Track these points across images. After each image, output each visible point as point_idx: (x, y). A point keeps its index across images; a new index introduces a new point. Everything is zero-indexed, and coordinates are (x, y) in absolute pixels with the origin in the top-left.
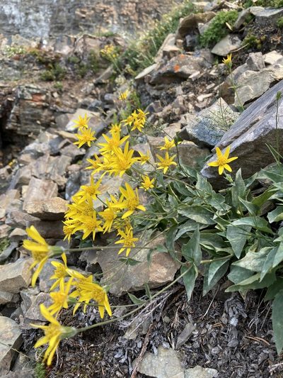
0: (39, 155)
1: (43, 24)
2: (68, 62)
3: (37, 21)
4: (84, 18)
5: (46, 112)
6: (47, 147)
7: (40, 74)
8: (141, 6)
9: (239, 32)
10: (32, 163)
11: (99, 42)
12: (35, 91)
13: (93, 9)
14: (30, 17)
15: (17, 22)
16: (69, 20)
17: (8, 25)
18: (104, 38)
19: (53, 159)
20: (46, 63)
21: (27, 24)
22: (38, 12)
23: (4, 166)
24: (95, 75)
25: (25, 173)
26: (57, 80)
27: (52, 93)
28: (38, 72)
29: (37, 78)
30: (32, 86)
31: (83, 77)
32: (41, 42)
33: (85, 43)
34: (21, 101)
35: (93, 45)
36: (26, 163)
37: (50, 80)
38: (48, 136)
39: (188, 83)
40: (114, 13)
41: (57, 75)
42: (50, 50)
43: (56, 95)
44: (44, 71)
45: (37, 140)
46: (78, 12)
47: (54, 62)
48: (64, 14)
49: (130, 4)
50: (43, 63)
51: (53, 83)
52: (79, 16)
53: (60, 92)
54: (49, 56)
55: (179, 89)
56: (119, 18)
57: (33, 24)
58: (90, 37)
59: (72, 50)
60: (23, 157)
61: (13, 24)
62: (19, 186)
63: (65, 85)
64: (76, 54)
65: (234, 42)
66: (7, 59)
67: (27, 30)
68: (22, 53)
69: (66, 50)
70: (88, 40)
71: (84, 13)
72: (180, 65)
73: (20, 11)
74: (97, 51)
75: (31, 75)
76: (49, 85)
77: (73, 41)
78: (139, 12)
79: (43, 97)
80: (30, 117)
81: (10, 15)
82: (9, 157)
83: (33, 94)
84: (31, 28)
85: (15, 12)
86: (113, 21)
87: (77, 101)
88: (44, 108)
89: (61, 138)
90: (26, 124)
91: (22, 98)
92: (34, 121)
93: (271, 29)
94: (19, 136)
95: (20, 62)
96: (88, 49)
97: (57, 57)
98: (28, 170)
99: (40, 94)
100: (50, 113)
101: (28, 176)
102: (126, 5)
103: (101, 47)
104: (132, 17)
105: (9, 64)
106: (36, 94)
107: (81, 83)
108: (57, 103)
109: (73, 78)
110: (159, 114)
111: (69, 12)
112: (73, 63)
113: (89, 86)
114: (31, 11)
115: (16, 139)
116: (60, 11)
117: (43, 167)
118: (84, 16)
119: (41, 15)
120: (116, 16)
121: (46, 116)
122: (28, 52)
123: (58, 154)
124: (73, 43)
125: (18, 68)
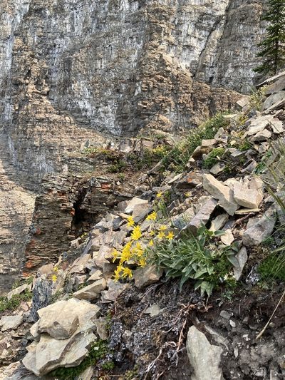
0: (105, 230)
1: (110, 114)
2: (129, 158)
3: (105, 112)
4: (145, 108)
5: (111, 196)
6: (111, 224)
7: (108, 168)
8: (196, 95)
10: (100, 235)
11: (153, 143)
12: (103, 181)
13: (153, 100)
14: (100, 110)
15: (88, 114)
16: (132, 111)
17: (82, 117)
18: (156, 139)
19: (114, 233)
20: (113, 159)
21: (97, 115)
22: (106, 105)
23: (76, 238)
24: (149, 167)
25: (95, 242)
26: (120, 172)
27: (116, 182)
28: (106, 166)
29: (105, 170)
30: (102, 177)
31: (139, 169)
32: (110, 144)
33: (142, 144)
34: (93, 189)
35: (148, 145)
36: (95, 236)
37: (114, 172)
38: (112, 217)
39: (195, 190)
40: (172, 102)
41: (120, 168)
42: (116, 150)
43: (118, 183)
44: (111, 165)
45: (104, 219)
46: (140, 104)
47: (118, 159)
48: (129, 106)
49: (186, 94)
50: (110, 160)
51: (117, 174)
52: (140, 106)
53: (122, 181)
54: (115, 154)
55: (189, 194)
56: (176, 106)
57: (102, 115)
58: (146, 140)
59: (132, 149)
60: (94, 231)
61: (85, 116)
62: (90, 252)
63: (125, 175)
64: (135, 152)
65: (221, 167)
66: (85, 158)
67: (97, 121)
68: (96, 152)
69: (128, 149)
70: (144, 142)
71: (146, 104)
73: (92, 105)
74: (151, 150)
75: (101, 168)
76: (114, 176)
77: (133, 143)
78: (194, 100)
79: (109, 186)
80: (98, 200)
81: (83, 109)
82: (80, 231)
83: (102, 183)
84: (100, 118)
85: (88, 106)
86: (170, 109)
87: (134, 188)
88: (109, 193)
89: (121, 218)
90: (96, 205)
91: (94, 186)
92: (101, 203)
94: (89, 214)
95: (94, 159)
96: (145, 148)
97: (121, 155)
98: (97, 241)
99: (107, 183)
100: (114, 197)
101: (97, 245)
102: (182, 95)
103: (154, 147)
104: (188, 105)
105: (86, 161)
106: (104, 183)
107: (138, 174)
108: (119, 189)
109: (132, 170)
110: (176, 208)
111: (133, 104)
112: (133, 159)
113: (143, 176)
114: (101, 105)
115: (86, 217)
116: (124, 104)
117: (108, 239)
118: (145, 106)
119: (109, 108)
120: (173, 105)
121: (110, 200)
122: (100, 152)
123: (119, 230)
124: (133, 145)
125: (92, 164)
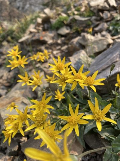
9: (69, 26)
39: (47, 46)
72: (43, 37)
93: (84, 25)
